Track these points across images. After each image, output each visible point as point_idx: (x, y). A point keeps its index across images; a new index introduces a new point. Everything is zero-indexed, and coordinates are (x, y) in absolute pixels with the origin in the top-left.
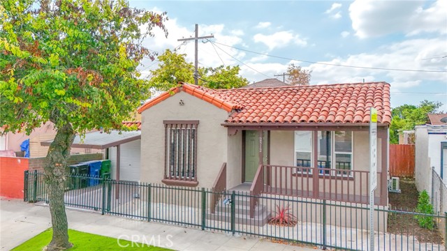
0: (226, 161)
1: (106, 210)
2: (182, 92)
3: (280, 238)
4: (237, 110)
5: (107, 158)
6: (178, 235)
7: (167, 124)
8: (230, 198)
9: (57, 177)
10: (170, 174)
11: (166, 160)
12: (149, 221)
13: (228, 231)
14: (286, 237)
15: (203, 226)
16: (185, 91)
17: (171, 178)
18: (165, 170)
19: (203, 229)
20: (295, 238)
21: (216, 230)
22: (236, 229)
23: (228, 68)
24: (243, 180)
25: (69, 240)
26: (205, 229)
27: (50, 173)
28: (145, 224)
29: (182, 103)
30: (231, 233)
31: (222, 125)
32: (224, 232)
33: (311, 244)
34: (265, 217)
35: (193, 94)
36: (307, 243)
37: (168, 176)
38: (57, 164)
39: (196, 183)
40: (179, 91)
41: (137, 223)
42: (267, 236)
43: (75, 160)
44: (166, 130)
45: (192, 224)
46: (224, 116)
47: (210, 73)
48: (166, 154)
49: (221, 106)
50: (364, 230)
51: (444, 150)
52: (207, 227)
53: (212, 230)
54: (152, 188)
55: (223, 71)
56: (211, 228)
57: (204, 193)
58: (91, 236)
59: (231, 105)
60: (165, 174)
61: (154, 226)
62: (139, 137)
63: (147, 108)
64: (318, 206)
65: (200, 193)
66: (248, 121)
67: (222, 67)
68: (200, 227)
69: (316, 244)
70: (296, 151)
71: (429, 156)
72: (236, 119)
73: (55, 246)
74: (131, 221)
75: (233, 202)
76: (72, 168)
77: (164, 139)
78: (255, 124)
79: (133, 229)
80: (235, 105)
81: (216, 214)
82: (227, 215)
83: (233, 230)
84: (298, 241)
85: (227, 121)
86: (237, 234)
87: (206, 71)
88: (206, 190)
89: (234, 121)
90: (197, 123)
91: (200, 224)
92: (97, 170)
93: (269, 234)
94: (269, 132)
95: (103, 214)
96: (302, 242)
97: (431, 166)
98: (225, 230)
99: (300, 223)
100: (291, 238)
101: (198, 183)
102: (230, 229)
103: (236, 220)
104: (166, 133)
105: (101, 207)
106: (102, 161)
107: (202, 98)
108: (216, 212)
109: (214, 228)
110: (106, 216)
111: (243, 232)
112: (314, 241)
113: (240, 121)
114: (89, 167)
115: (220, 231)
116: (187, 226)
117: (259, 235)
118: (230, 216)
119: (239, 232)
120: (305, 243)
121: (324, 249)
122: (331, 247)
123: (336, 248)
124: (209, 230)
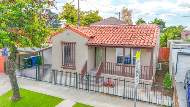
0: (87, 60)
1: (38, 79)
2: (68, 29)
3: (107, 93)
4: (92, 37)
5: (40, 55)
6: (66, 91)
7: (62, 43)
8: (87, 77)
9: (12, 71)
10: (64, 64)
11: (62, 58)
12: (55, 84)
13: (87, 90)
14: (109, 93)
15: (77, 87)
16: (70, 29)
17: (65, 66)
18: (62, 62)
19: (77, 89)
20: (113, 94)
21: (82, 89)
22: (90, 89)
23: (94, 11)
24: (95, 66)
25: (20, 95)
27: (9, 70)
28: (53, 86)
29: (68, 34)
30: (87, 91)
31: (85, 45)
32: (85, 90)
33: (119, 96)
34: (103, 83)
35: (73, 30)
36: (117, 96)
37: (64, 65)
38: (12, 66)
39: (75, 68)
40: (67, 29)
41: (50, 85)
42: (102, 93)
43: (25, 56)
44: (62, 46)
45: (72, 86)
46: (86, 40)
47: (85, 14)
48: (62, 56)
49: (85, 36)
50: (142, 90)
51: (179, 56)
53: (80, 89)
54: (56, 72)
55: (91, 13)
56: (80, 88)
57: (77, 74)
58: (30, 92)
59: (89, 36)
60: (62, 64)
61: (57, 87)
62: (51, 48)
63: (53, 36)
64: (122, 82)
65: (75, 74)
66: (96, 43)
67: (91, 11)
68: (75, 88)
69: (121, 97)
70: (117, 55)
71: (172, 58)
72: (91, 42)
73: (14, 98)
74: (48, 84)
75: (88, 79)
76: (24, 60)
77: (61, 49)
78: (99, 45)
79: (48, 88)
80: (91, 35)
81: (83, 82)
83: (88, 89)
84: (114, 95)
85: (87, 43)
86: (90, 91)
87: (84, 13)
88: (77, 73)
89: (90, 43)
90: (75, 43)
91: (75, 86)
92: (35, 60)
93: (103, 92)
95: (36, 81)
96: (115, 95)
97: (173, 62)
98: (85, 89)
99: (116, 86)
100: (111, 93)
101: (76, 68)
102: (87, 89)
103: (90, 85)
104: (62, 47)
105: (36, 78)
106: (37, 56)
107: (77, 32)
108: (83, 81)
109: (81, 89)
111: (92, 91)
112: (120, 95)
113: (93, 43)
114: (32, 59)
115: (83, 90)
116: (70, 87)
117: (99, 92)
119: (91, 90)
120: (116, 96)
121: (124, 99)
122: (127, 98)
123: (129, 98)
124: (79, 89)
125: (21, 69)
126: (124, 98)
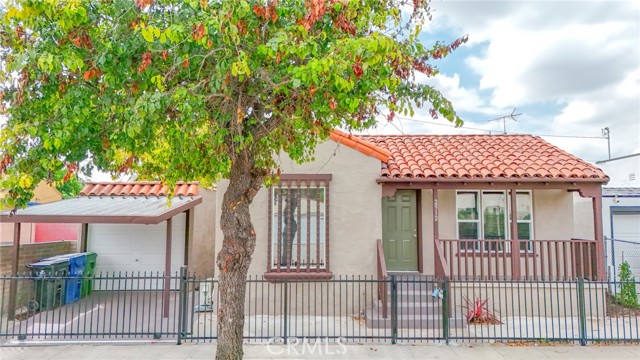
3: (521, 339)
13: (439, 339)
15: (395, 338)
17: (281, 271)
19: (393, 343)
21: (418, 341)
22: (452, 335)
26: (399, 341)
30: (443, 342)
31: (377, 181)
32: (431, 340)
36: (559, 340)
42: (502, 338)
51: (614, 216)
52: (401, 338)
53: (412, 341)
56: (408, 339)
66: (421, 175)
68: (389, 340)
69: (573, 339)
82: (436, 318)
83: (446, 337)
85: (385, 175)
86: (452, 342)
89: (397, 176)
91: (389, 334)
92: (80, 272)
94: (418, 193)
95: (179, 344)
98: (434, 339)
102: (442, 336)
104: (270, 195)
109: (415, 339)
110: (187, 346)
115: (425, 341)
117: (489, 338)
118: (441, 318)
119: (456, 338)
120: (557, 339)
121: (583, 344)
122: (592, 340)
123: (598, 341)
124: (405, 341)
125: (18, 312)
126: (583, 341)
